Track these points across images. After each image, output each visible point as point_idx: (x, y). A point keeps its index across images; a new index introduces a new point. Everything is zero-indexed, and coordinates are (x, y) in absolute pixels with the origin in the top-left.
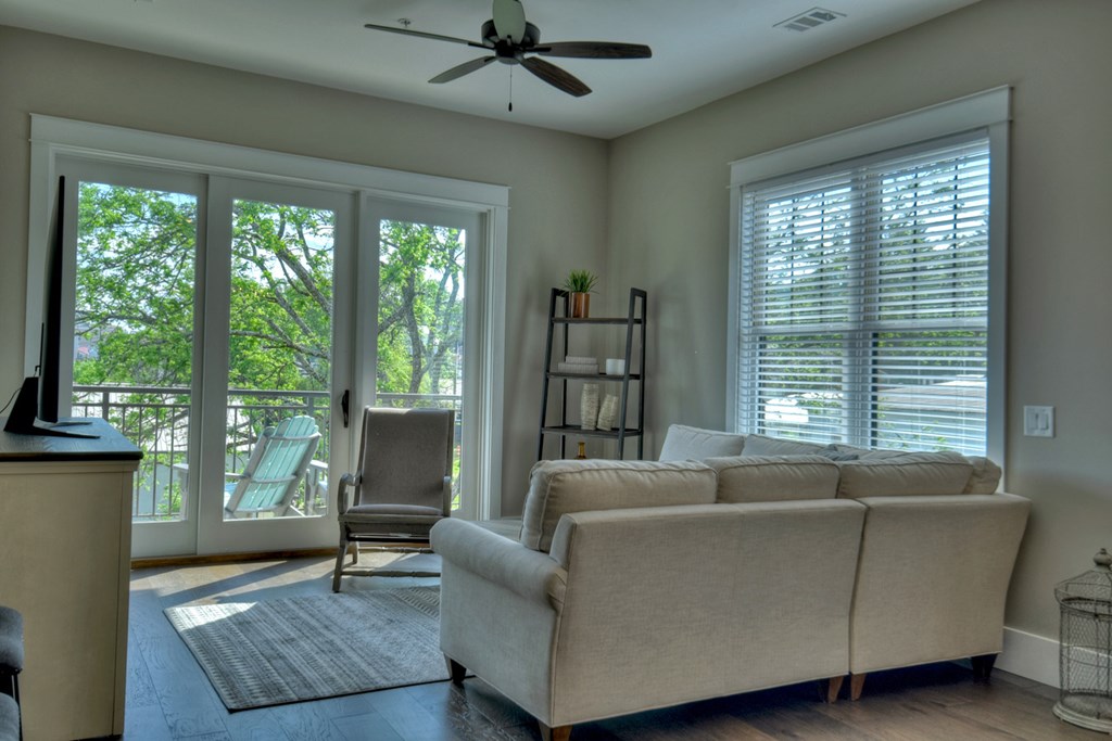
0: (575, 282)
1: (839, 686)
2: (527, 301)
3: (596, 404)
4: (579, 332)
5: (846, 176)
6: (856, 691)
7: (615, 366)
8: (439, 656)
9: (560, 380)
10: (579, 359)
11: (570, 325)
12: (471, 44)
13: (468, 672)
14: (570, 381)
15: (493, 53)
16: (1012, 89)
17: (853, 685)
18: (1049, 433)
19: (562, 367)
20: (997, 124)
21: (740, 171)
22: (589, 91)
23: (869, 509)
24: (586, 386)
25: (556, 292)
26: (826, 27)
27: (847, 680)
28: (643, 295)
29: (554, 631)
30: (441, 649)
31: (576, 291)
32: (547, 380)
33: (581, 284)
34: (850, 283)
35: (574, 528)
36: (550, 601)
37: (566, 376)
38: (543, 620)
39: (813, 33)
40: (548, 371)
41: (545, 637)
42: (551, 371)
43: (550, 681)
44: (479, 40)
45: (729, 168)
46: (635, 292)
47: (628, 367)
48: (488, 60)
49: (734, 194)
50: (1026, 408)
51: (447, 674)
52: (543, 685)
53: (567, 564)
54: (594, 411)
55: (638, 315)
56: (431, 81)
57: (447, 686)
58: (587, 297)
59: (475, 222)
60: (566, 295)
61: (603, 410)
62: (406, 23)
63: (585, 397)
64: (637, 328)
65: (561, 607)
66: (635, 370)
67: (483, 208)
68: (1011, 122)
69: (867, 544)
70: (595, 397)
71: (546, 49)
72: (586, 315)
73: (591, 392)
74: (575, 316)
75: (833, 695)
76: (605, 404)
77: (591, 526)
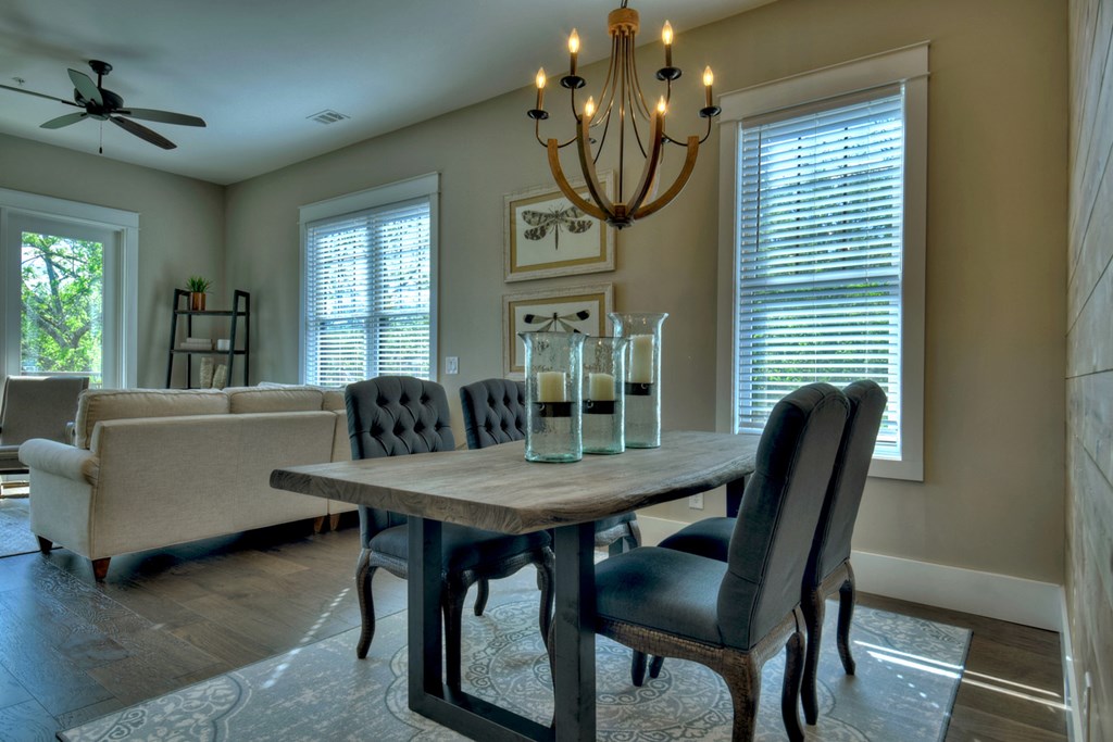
0: (193, 284)
1: (321, 523)
2: (156, 299)
3: (211, 371)
4: (199, 321)
5: (363, 220)
6: (334, 525)
7: (224, 344)
8: (33, 536)
9: (185, 355)
10: (200, 340)
11: (193, 317)
12: (64, 102)
13: (54, 545)
14: (194, 356)
15: (84, 110)
16: (440, 175)
17: (331, 521)
18: (456, 372)
19: (183, 346)
20: (433, 194)
21: (306, 213)
22: (175, 146)
23: (339, 416)
24: (203, 359)
25: (178, 292)
26: (339, 123)
27: (328, 518)
28: (247, 295)
29: (92, 498)
30: (32, 531)
31: (194, 291)
32: (171, 356)
33: (198, 287)
34: (366, 288)
35: (103, 430)
36: (87, 479)
37: (189, 353)
38: (85, 492)
39: (332, 125)
40: (172, 347)
41: (86, 504)
42: (176, 347)
43: (90, 532)
44: (73, 101)
45: (299, 211)
46: (238, 293)
47: (233, 345)
48: (83, 115)
49: (302, 228)
50: (447, 359)
51: (37, 547)
52: (86, 534)
53: (100, 453)
54: (210, 376)
55: (241, 308)
56: (44, 126)
57: (39, 555)
58: (204, 296)
59: (110, 239)
60: (187, 294)
61: (216, 376)
62: (21, 81)
63: (202, 367)
64: (241, 320)
65: (96, 482)
66: (240, 346)
67: (118, 228)
68: (440, 194)
69: (337, 437)
70: (211, 366)
71: (127, 112)
72: (203, 308)
73: (207, 363)
74: (195, 310)
75: (317, 528)
76: (218, 371)
77: (115, 427)
